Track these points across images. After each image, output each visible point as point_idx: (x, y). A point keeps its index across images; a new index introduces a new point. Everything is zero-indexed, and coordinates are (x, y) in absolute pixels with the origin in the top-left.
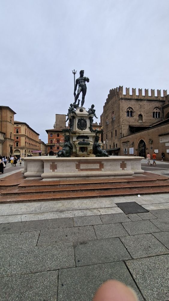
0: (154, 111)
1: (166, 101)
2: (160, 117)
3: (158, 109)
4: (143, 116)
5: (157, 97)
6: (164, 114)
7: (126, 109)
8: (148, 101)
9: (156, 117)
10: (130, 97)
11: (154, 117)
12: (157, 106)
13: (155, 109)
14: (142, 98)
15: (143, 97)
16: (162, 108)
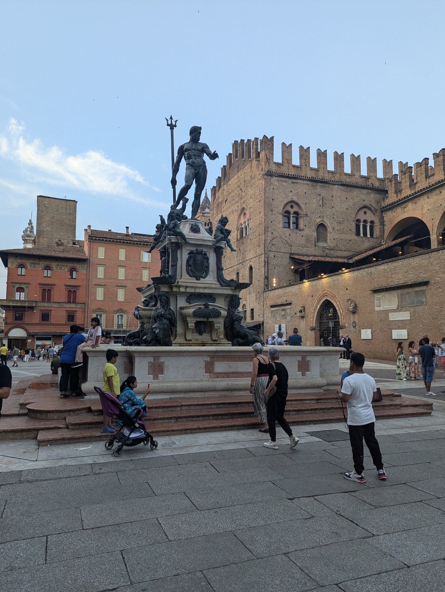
0: (358, 218)
1: (389, 192)
2: (375, 236)
3: (368, 212)
4: (330, 229)
5: (366, 178)
6: (385, 227)
7: (282, 207)
8: (343, 188)
9: (365, 234)
10: (293, 172)
11: (358, 234)
12: (366, 203)
13: (362, 211)
14: (327, 177)
15: (330, 175)
16: (379, 211)
